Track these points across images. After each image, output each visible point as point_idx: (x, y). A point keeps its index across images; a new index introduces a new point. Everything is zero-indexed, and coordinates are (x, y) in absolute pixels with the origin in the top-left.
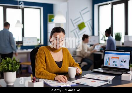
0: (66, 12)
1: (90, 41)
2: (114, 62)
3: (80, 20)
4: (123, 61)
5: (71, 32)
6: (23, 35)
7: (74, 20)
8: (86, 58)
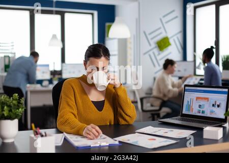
0: (137, 20)
1: (179, 71)
2: (200, 106)
3: (161, 33)
4: (215, 104)
5: (145, 54)
6: (63, 60)
7: (150, 34)
8: (169, 101)
